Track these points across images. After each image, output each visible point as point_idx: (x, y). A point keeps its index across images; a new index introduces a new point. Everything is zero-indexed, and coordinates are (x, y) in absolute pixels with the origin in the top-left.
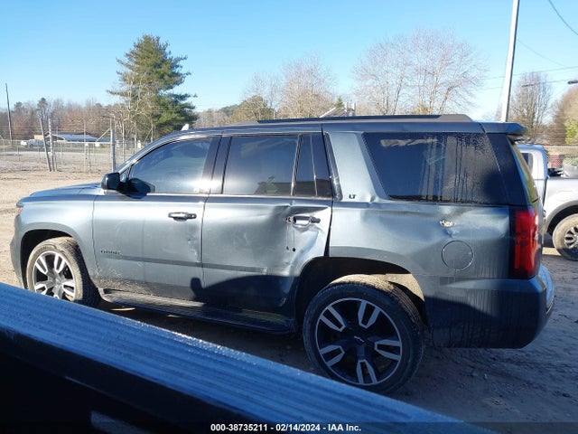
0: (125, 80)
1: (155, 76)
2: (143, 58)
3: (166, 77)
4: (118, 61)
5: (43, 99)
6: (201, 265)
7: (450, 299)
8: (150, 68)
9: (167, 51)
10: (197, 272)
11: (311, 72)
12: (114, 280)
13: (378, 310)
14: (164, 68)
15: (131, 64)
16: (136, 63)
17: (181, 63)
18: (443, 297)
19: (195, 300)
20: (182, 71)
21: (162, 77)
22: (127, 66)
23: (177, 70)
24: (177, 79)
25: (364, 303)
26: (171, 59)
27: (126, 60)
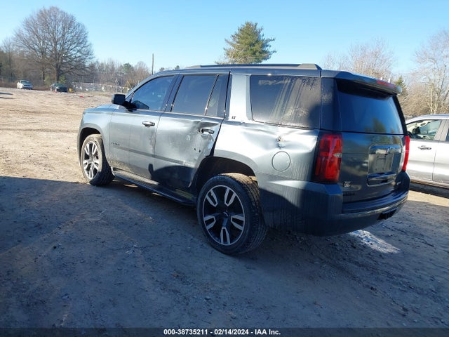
0: (228, 54)
1: (249, 52)
2: (243, 38)
3: (257, 54)
4: (226, 40)
5: (178, 66)
6: (154, 156)
7: (274, 191)
8: (246, 46)
9: (261, 34)
10: (152, 160)
11: (376, 55)
12: (117, 161)
13: (235, 194)
14: (257, 47)
15: (234, 43)
16: (238, 42)
17: (270, 43)
18: (269, 189)
19: (152, 179)
20: (270, 49)
21: (254, 53)
22: (232, 44)
23: (266, 49)
24: (265, 55)
25: (228, 189)
26: (263, 40)
27: (231, 40)
